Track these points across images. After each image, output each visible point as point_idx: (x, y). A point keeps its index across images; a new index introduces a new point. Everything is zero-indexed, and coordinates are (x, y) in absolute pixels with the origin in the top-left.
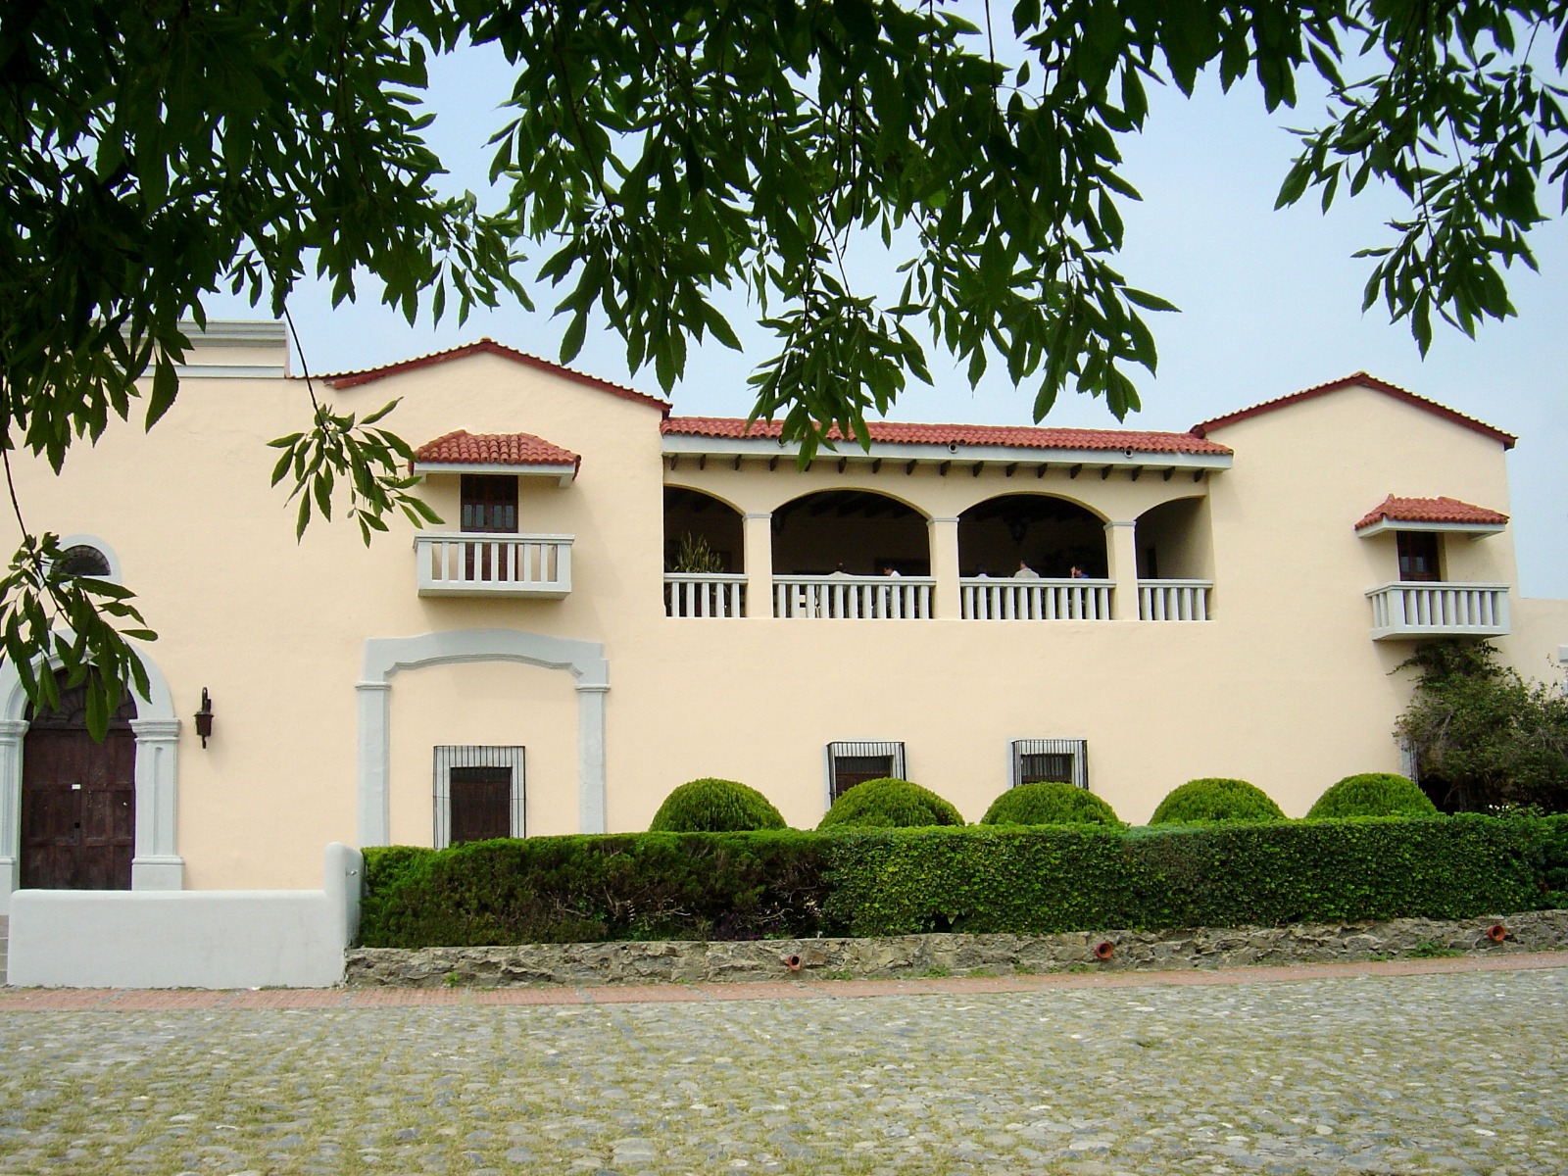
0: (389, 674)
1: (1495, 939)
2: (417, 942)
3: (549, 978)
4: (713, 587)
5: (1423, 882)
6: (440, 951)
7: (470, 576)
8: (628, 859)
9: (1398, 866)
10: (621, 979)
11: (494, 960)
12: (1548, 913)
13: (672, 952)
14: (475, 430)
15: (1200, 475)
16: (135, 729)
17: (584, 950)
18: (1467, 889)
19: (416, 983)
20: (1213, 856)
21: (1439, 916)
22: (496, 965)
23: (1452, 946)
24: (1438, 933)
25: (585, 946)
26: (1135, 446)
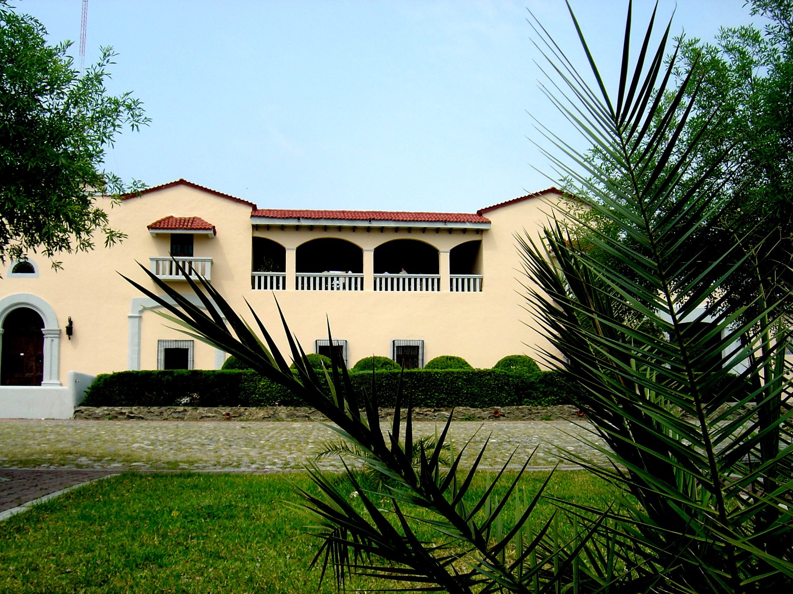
0: (141, 312)
1: (496, 416)
2: (98, 405)
3: (142, 418)
4: (272, 278)
5: (467, 393)
6: (106, 408)
7: (171, 274)
8: (170, 378)
9: (456, 387)
10: (167, 419)
11: (124, 411)
12: (520, 407)
13: (185, 410)
14: (176, 215)
15: (479, 232)
16: (44, 332)
17: (155, 409)
18: (486, 397)
19: (97, 418)
20: (383, 381)
21: (473, 406)
22: (124, 413)
23: (479, 418)
24: (473, 412)
25: (155, 408)
26: (448, 220)
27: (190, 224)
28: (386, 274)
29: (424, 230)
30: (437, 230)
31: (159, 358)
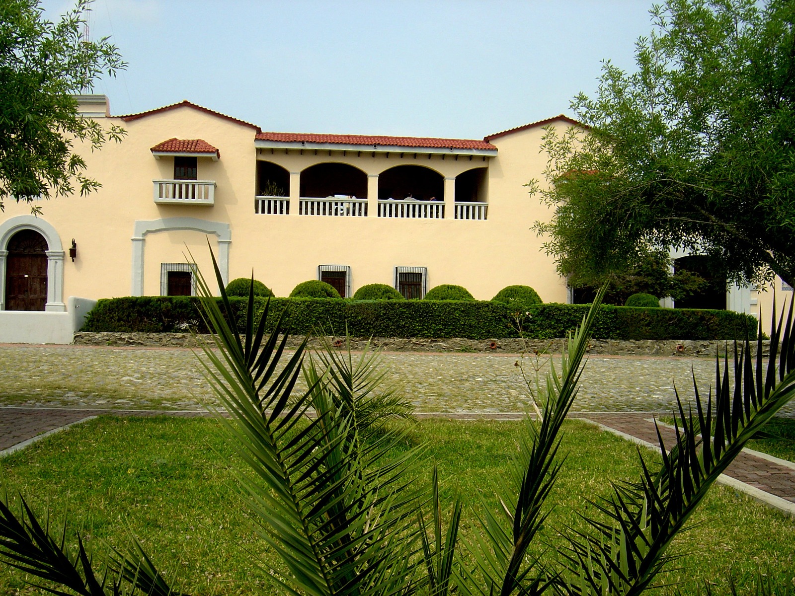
0: (144, 235)
1: (493, 348)
2: (98, 330)
3: (142, 344)
4: (275, 202)
5: (464, 325)
6: (105, 333)
7: (174, 197)
8: (169, 304)
9: (453, 318)
10: (166, 345)
11: (123, 337)
12: (517, 339)
13: (184, 337)
14: (180, 138)
15: (484, 158)
16: (47, 254)
17: (154, 335)
18: (483, 329)
19: (97, 344)
20: (380, 311)
21: (470, 338)
22: (124, 339)
23: (475, 349)
24: (470, 344)
25: (154, 334)
26: (454, 146)
27: (193, 147)
28: (391, 200)
29: (430, 156)
30: (443, 157)
31: (163, 282)
